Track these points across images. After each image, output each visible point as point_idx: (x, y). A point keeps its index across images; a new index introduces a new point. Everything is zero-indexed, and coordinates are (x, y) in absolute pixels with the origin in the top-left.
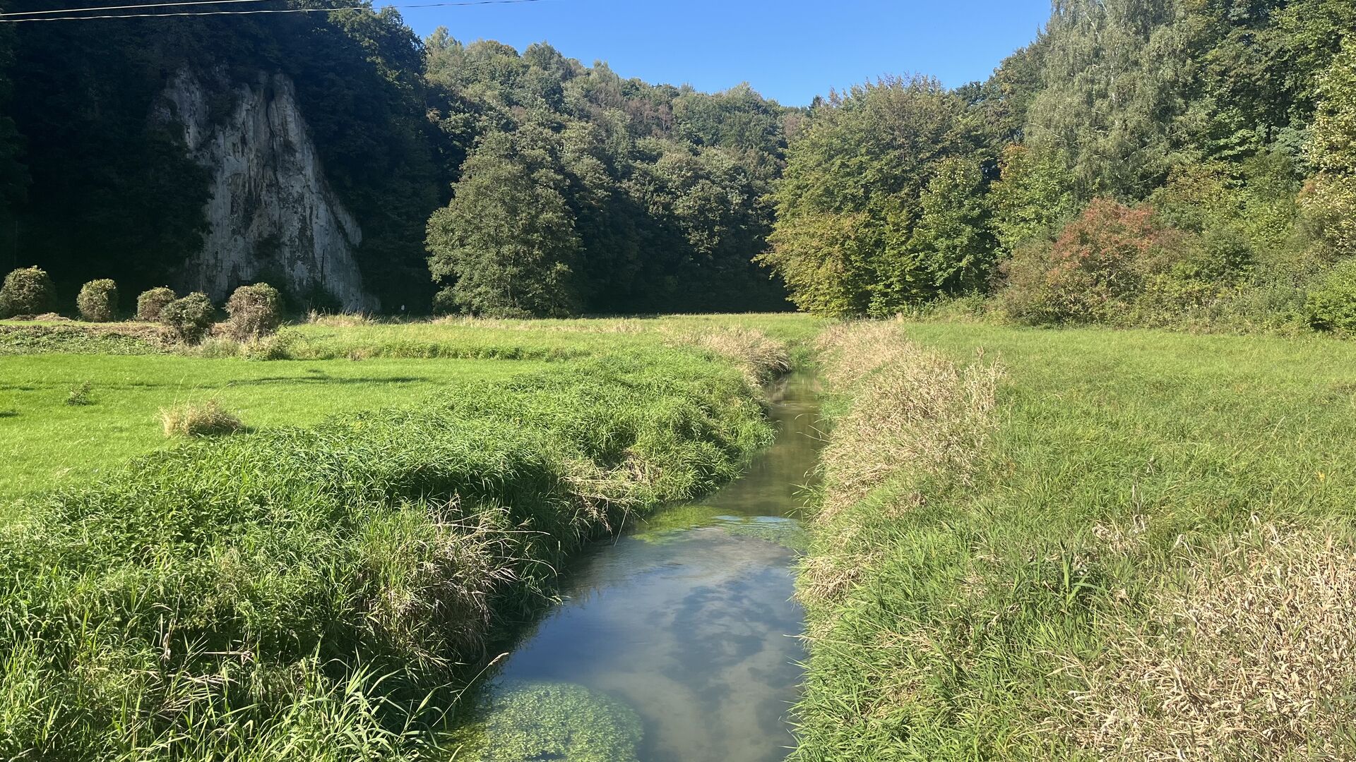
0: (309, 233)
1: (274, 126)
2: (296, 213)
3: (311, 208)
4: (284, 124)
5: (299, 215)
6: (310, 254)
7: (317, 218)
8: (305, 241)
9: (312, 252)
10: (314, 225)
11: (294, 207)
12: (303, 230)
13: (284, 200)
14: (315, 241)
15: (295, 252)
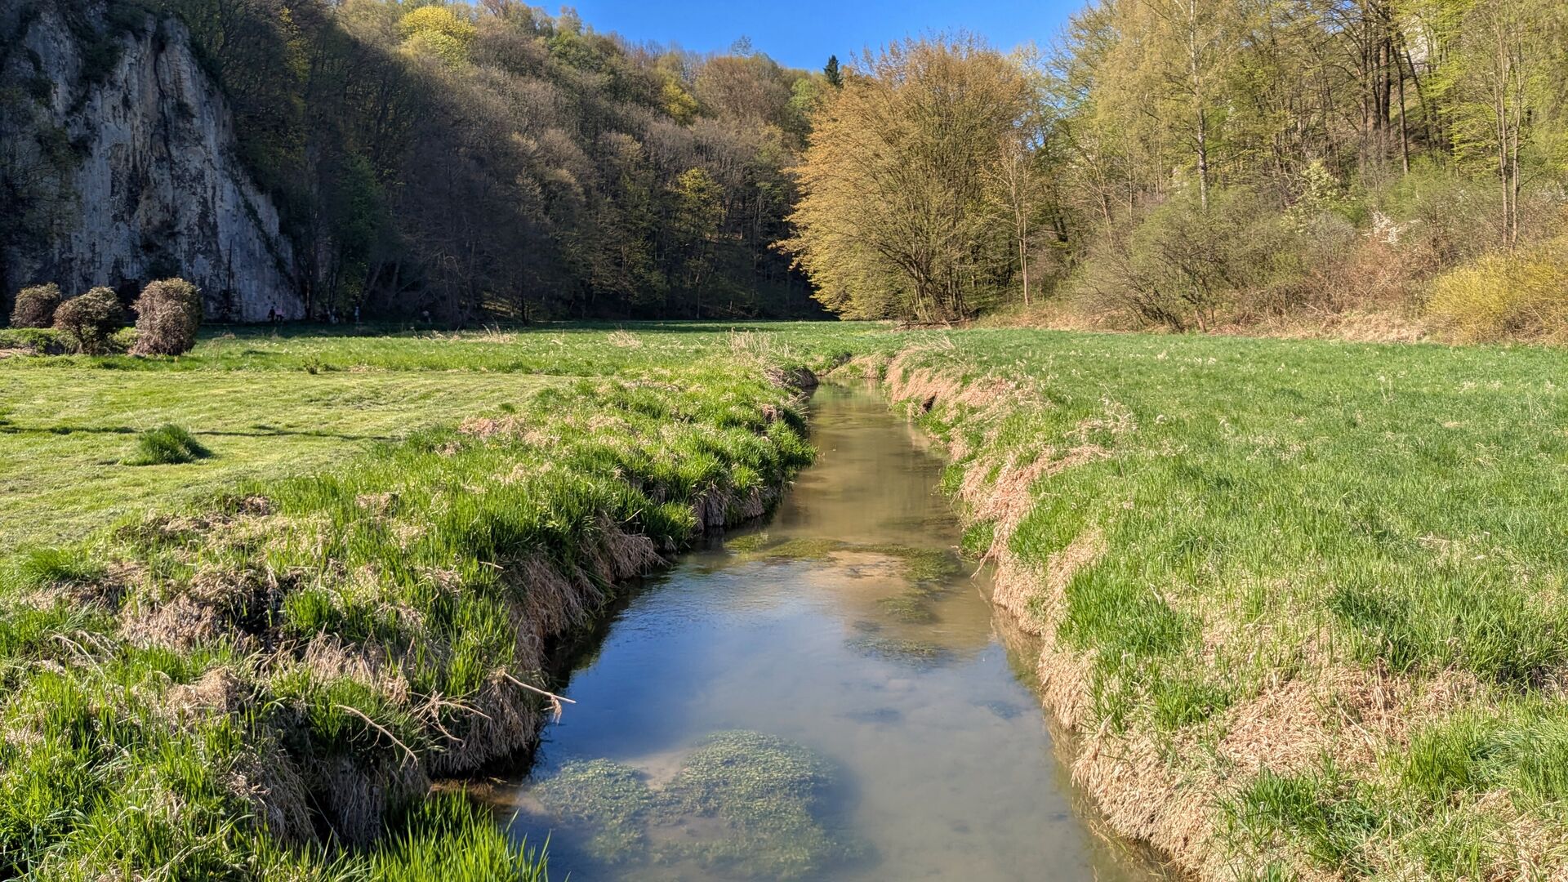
0: (211, 219)
1: (164, 84)
2: (194, 194)
3: (214, 188)
4: (178, 82)
5: (198, 197)
6: (214, 245)
7: (222, 200)
8: (206, 230)
9: (216, 242)
10: (218, 210)
11: (191, 186)
12: (204, 216)
13: (178, 178)
14: (220, 229)
15: (194, 243)
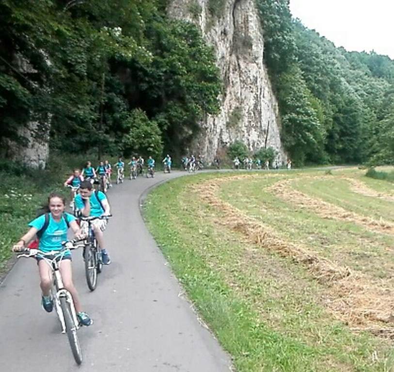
0: (259, 108)
1: (238, 24)
2: (252, 92)
3: (261, 89)
4: (246, 21)
5: (254, 93)
6: (259, 123)
7: (264, 97)
8: (257, 114)
9: (260, 122)
10: (262, 103)
11: (250, 87)
12: (256, 105)
13: (244, 82)
14: (262, 114)
15: (250, 122)
